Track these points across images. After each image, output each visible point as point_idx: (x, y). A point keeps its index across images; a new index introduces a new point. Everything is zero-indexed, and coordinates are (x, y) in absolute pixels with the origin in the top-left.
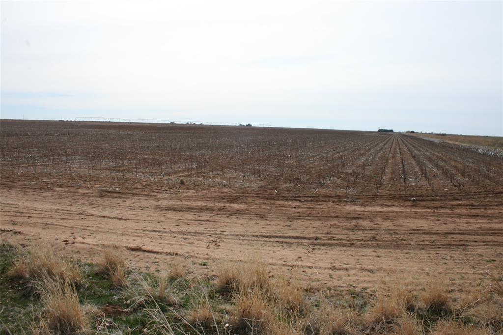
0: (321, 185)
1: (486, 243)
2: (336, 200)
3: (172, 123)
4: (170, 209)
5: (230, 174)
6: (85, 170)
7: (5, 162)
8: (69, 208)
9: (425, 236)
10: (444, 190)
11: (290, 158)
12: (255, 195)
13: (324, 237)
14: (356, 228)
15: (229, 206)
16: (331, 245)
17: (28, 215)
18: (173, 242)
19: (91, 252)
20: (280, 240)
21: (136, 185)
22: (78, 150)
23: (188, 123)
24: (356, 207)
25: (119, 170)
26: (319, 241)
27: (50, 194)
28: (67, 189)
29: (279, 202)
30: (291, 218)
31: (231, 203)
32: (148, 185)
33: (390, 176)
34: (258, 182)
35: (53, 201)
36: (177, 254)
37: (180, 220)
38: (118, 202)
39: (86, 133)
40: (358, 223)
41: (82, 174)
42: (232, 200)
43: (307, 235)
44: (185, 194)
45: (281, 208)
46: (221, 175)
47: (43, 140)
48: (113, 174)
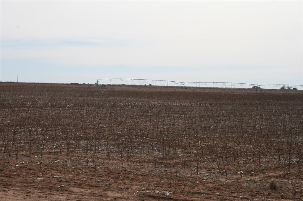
6: (116, 162)
21: (196, 188)
22: (105, 131)
23: (283, 88)
25: (169, 164)
27: (65, 198)
28: (89, 191)
32: (217, 189)
39: (115, 104)
41: (111, 168)
47: (49, 114)
48: (159, 170)
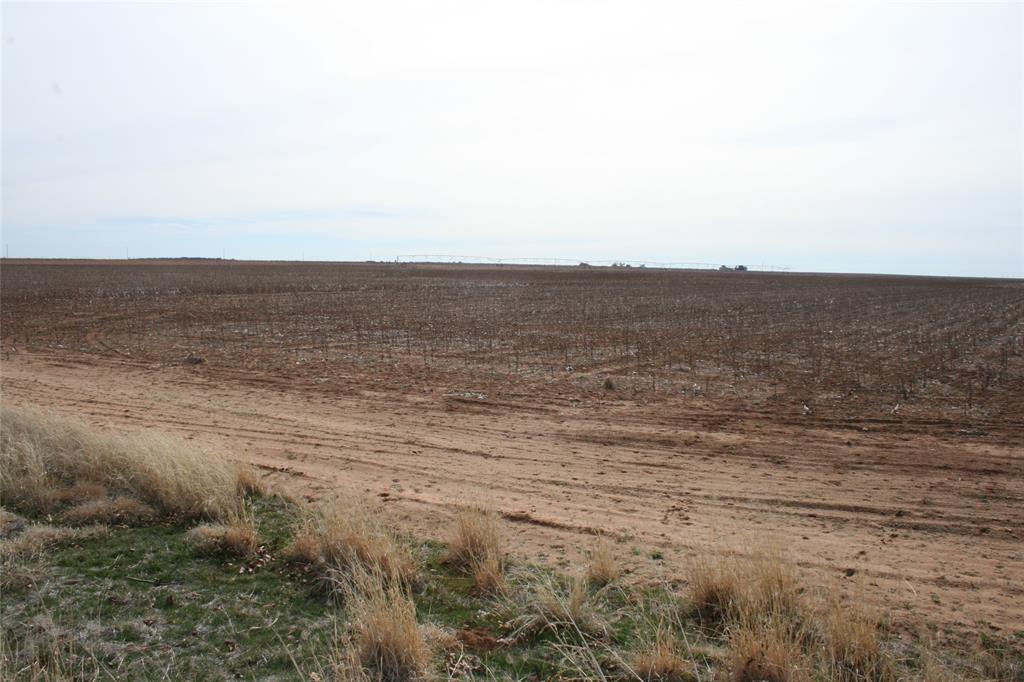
0: (905, 397)
2: (942, 430)
3: (583, 265)
4: (587, 438)
5: (707, 371)
6: (418, 357)
7: (273, 340)
8: (388, 431)
11: (832, 338)
12: (760, 415)
13: (917, 510)
14: (992, 494)
15: (707, 437)
16: (933, 529)
17: (317, 442)
18: (593, 508)
19: (433, 520)
20: (819, 512)
21: (516, 389)
22: (404, 319)
23: (615, 265)
24: (989, 446)
25: (483, 359)
26: (905, 520)
27: (355, 403)
28: (384, 395)
29: (813, 432)
30: (840, 467)
31: (710, 430)
32: (541, 390)
34: (767, 388)
35: (360, 416)
36: (602, 532)
37: (606, 463)
38: (482, 423)
39: (417, 286)
40: (995, 484)
41: (412, 365)
42: (715, 424)
43: (878, 505)
44: (614, 410)
45: (818, 444)
46: (687, 371)
47: (338, 299)
48: (471, 367)
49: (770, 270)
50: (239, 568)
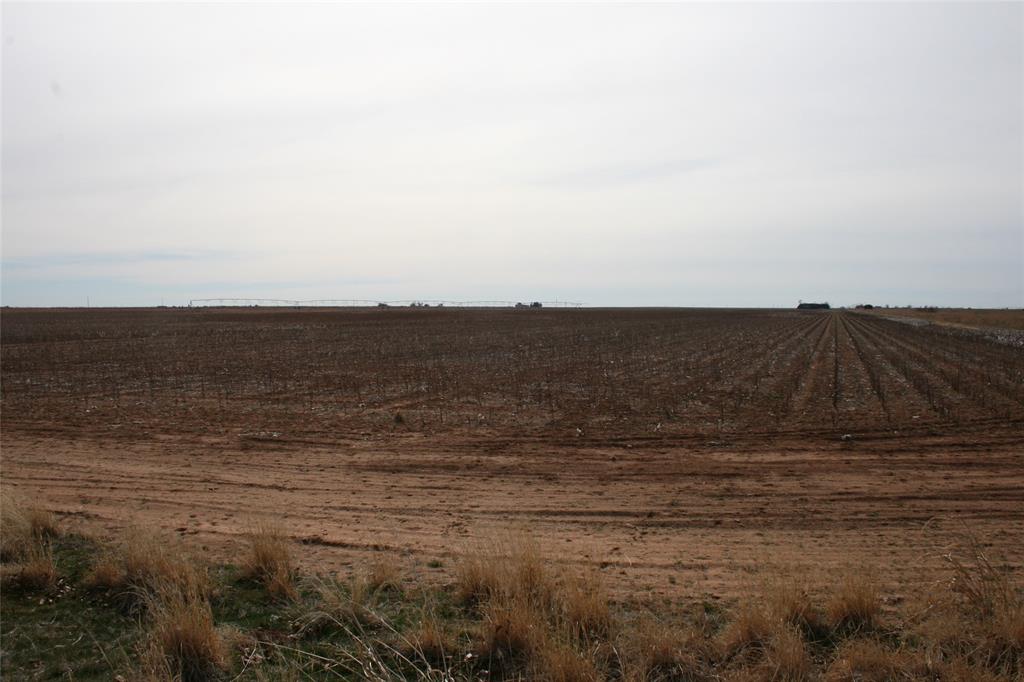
0: (669, 417)
1: (978, 513)
2: (694, 443)
3: (382, 306)
4: (375, 468)
5: (492, 402)
6: (213, 400)
7: (60, 389)
8: (184, 471)
9: (860, 504)
10: (911, 418)
11: (613, 368)
12: (537, 439)
13: (665, 511)
14: (729, 493)
15: (487, 461)
16: (678, 525)
17: (111, 485)
18: (381, 528)
19: (228, 547)
20: (583, 519)
21: (310, 426)
22: (198, 364)
23: (413, 305)
24: (732, 454)
25: (278, 399)
26: (655, 519)
27: (149, 447)
28: (179, 437)
29: (583, 451)
30: (604, 479)
31: (491, 455)
32: (335, 426)
33: (808, 394)
34: (546, 415)
35: (155, 458)
36: (387, 548)
37: (394, 489)
38: (277, 458)
39: (212, 331)
40: (732, 485)
41: (207, 408)
42: (495, 448)
43: (633, 509)
44: (404, 441)
45: (587, 461)
46: (473, 403)
47: (128, 345)
48: (266, 407)
49: (563, 306)
50: (39, 601)
